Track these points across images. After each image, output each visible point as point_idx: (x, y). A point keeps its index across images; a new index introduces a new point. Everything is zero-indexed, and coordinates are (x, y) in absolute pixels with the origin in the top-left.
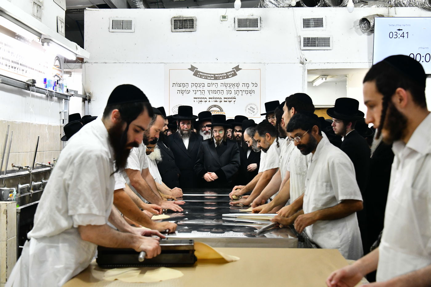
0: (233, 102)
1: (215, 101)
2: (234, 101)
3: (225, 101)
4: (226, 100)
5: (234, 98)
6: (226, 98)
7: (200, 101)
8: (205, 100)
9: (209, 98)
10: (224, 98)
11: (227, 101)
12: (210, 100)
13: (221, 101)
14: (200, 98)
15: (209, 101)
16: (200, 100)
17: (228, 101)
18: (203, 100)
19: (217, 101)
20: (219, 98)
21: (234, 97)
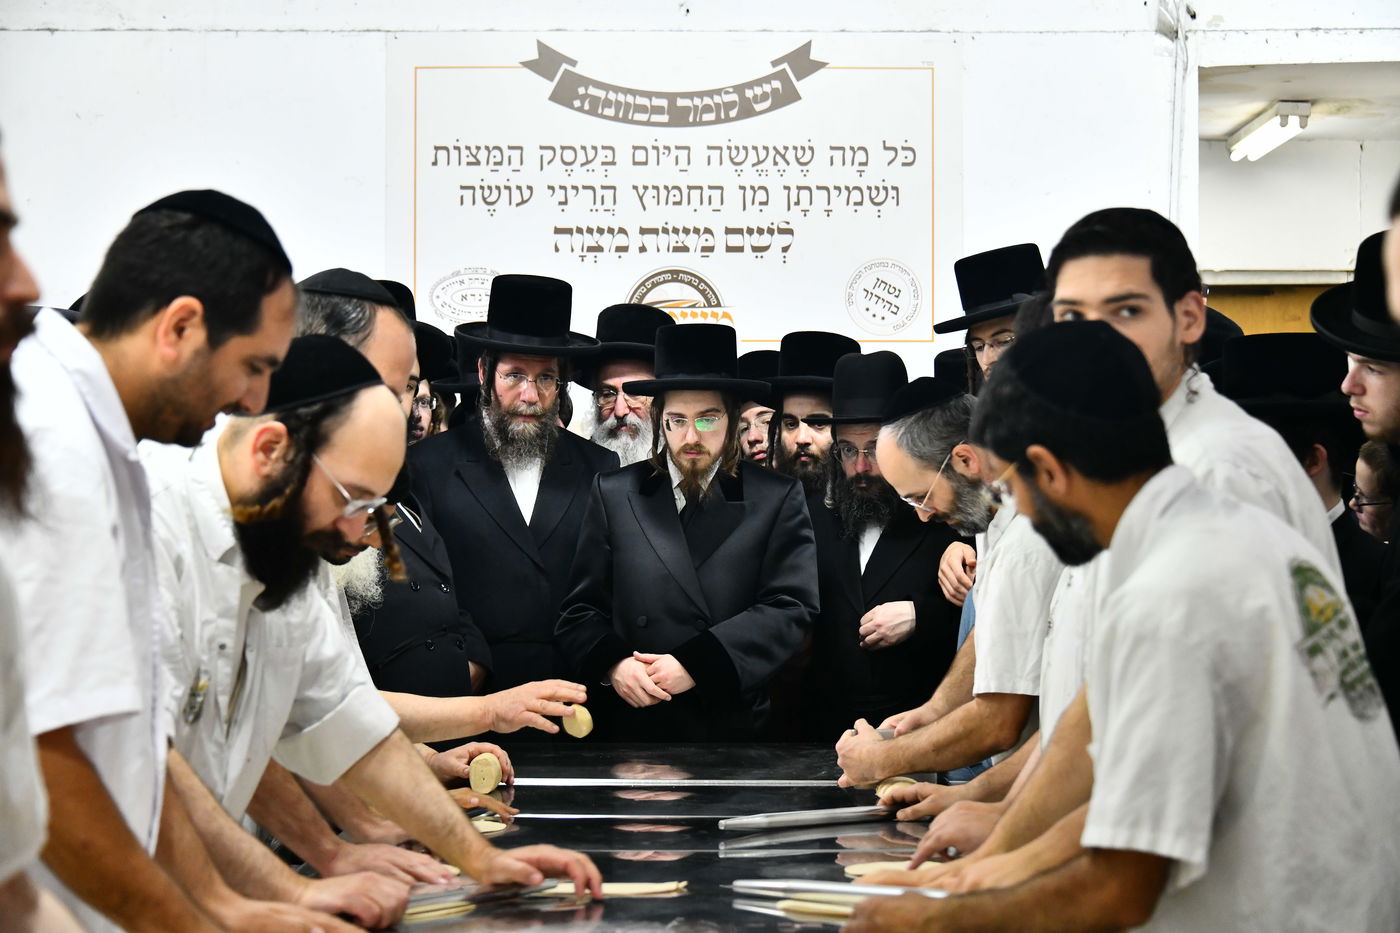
0: (775, 252)
1: (676, 249)
2: (785, 249)
3: (730, 249)
4: (735, 240)
5: (782, 231)
6: (739, 231)
7: (591, 249)
8: (621, 240)
9: (643, 231)
10: (729, 231)
11: (740, 249)
12: (649, 240)
13: (711, 249)
14: (590, 231)
15: (643, 249)
16: (590, 240)
17: (748, 249)
18: (605, 240)
19: (685, 249)
20: (697, 231)
21: (784, 226)
